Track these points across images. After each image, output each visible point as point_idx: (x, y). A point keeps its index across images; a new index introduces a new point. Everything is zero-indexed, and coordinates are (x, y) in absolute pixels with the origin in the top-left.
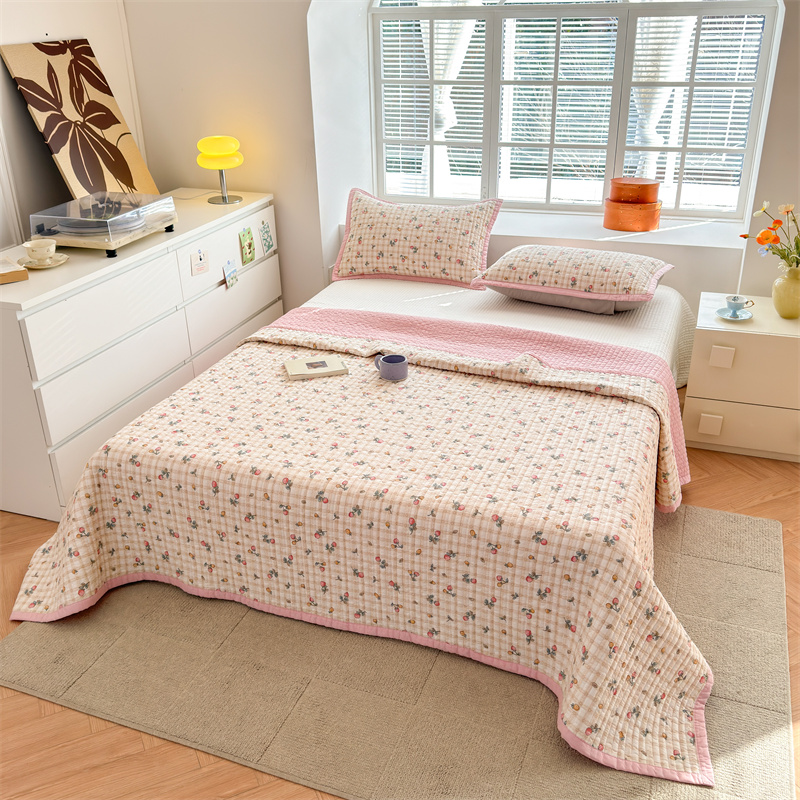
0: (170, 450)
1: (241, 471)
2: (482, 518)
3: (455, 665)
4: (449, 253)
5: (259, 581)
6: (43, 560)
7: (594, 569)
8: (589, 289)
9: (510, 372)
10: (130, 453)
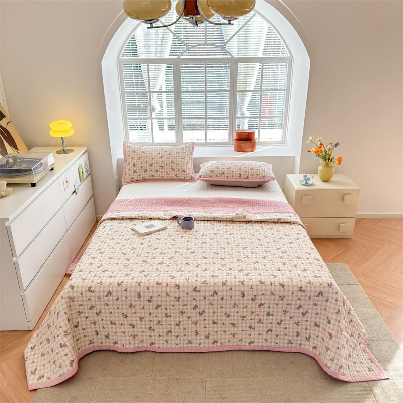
0: (108, 281)
1: (151, 285)
2: (275, 286)
3: (263, 355)
4: (178, 167)
5: (161, 338)
6: (33, 353)
7: (327, 298)
8: (247, 178)
9: (239, 218)
10: (86, 287)
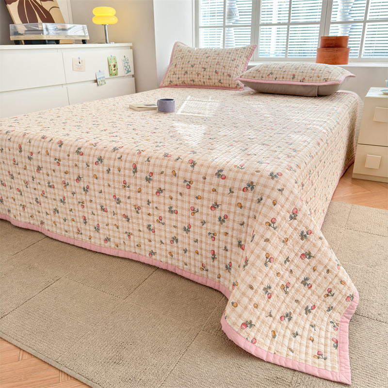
1: (36, 138)
2: (182, 162)
4: (223, 70)
